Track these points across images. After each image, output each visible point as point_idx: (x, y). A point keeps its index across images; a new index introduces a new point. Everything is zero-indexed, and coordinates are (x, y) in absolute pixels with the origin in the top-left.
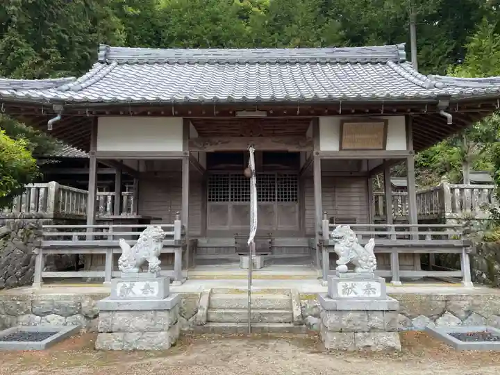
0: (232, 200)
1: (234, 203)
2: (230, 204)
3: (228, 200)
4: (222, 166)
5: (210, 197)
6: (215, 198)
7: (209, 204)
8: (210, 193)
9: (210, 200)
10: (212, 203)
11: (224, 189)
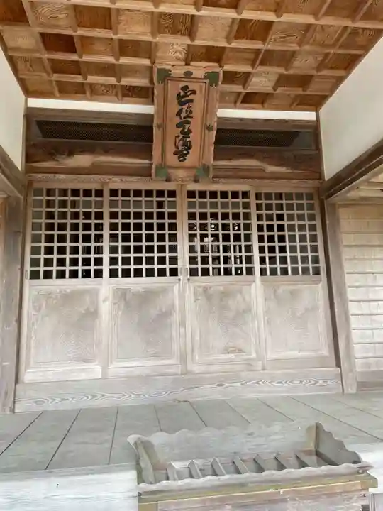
0: (113, 274)
1: (121, 281)
2: (106, 287)
3: (99, 274)
4: (82, 160)
5: (35, 262)
6: (55, 268)
7: (33, 289)
8: (35, 250)
9: (35, 275)
10: (44, 285)
11: (87, 239)
